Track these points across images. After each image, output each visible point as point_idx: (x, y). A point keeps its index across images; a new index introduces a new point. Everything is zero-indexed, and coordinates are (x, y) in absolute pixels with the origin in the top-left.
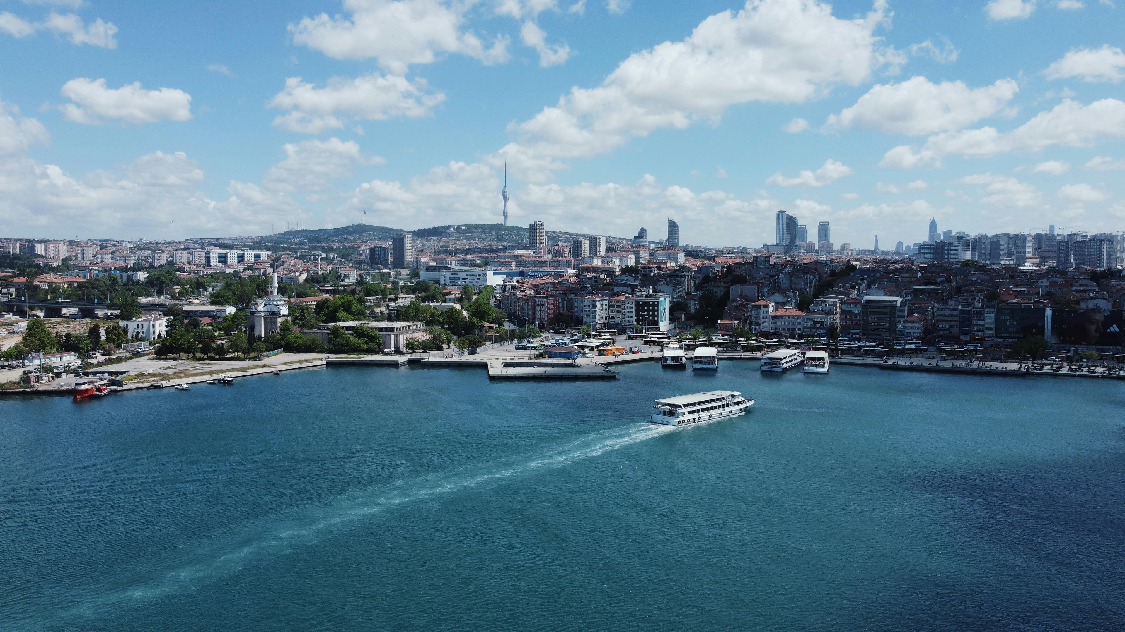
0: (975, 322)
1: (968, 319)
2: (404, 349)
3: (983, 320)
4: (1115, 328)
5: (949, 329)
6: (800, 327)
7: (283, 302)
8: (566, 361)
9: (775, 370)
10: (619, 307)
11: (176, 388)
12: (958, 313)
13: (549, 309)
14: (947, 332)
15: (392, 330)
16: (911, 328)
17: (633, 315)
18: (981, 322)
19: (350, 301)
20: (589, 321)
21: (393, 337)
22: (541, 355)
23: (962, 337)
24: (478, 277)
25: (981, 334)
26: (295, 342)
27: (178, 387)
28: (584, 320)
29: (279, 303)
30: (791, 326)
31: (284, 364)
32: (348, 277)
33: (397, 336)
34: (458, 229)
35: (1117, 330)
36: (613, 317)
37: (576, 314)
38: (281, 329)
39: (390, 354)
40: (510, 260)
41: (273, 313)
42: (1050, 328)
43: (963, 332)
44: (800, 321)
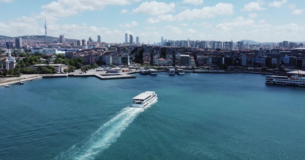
0: (207, 61)
1: (205, 60)
2: (63, 72)
3: (209, 60)
4: (237, 62)
5: (201, 63)
6: (165, 63)
7: (14, 59)
8: (116, 74)
9: (173, 74)
10: (116, 59)
11: (4, 87)
12: (203, 59)
13: (94, 60)
14: (201, 64)
15: (58, 66)
16: (193, 63)
17: (121, 61)
18: (209, 61)
19: (36, 58)
20: (108, 63)
21: (59, 68)
22: (107, 72)
23: (204, 65)
24: (52, 51)
25: (209, 64)
26: (27, 71)
27: (5, 86)
28: (106, 63)
29: (13, 59)
30: (163, 63)
31: (29, 78)
32: (6, 51)
33: (60, 68)
34: (31, 37)
35: (238, 62)
36: (115, 62)
37: (103, 61)
38: (15, 67)
39: (59, 73)
40: (58, 46)
41: (12, 62)
42: (224, 62)
43: (204, 63)
44: (165, 61)
